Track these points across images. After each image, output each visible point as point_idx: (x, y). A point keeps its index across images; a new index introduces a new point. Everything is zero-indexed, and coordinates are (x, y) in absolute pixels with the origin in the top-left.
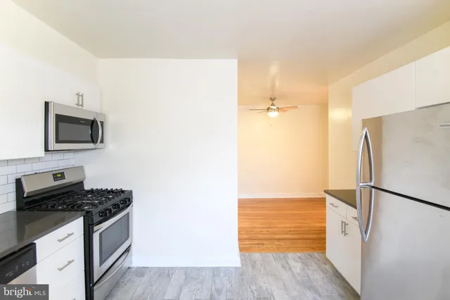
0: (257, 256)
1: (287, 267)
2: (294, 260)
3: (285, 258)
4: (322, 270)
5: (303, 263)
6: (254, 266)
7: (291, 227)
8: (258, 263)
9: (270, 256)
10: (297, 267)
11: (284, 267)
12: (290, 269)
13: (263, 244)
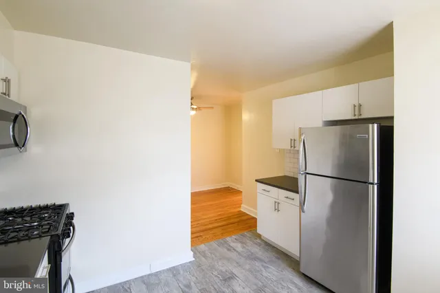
0: (202, 247)
1: (230, 249)
2: (234, 242)
3: (226, 242)
4: (256, 244)
5: (241, 242)
6: (205, 256)
7: (214, 217)
8: (207, 252)
9: (214, 244)
10: (239, 247)
11: (228, 250)
12: (234, 249)
13: (201, 236)
